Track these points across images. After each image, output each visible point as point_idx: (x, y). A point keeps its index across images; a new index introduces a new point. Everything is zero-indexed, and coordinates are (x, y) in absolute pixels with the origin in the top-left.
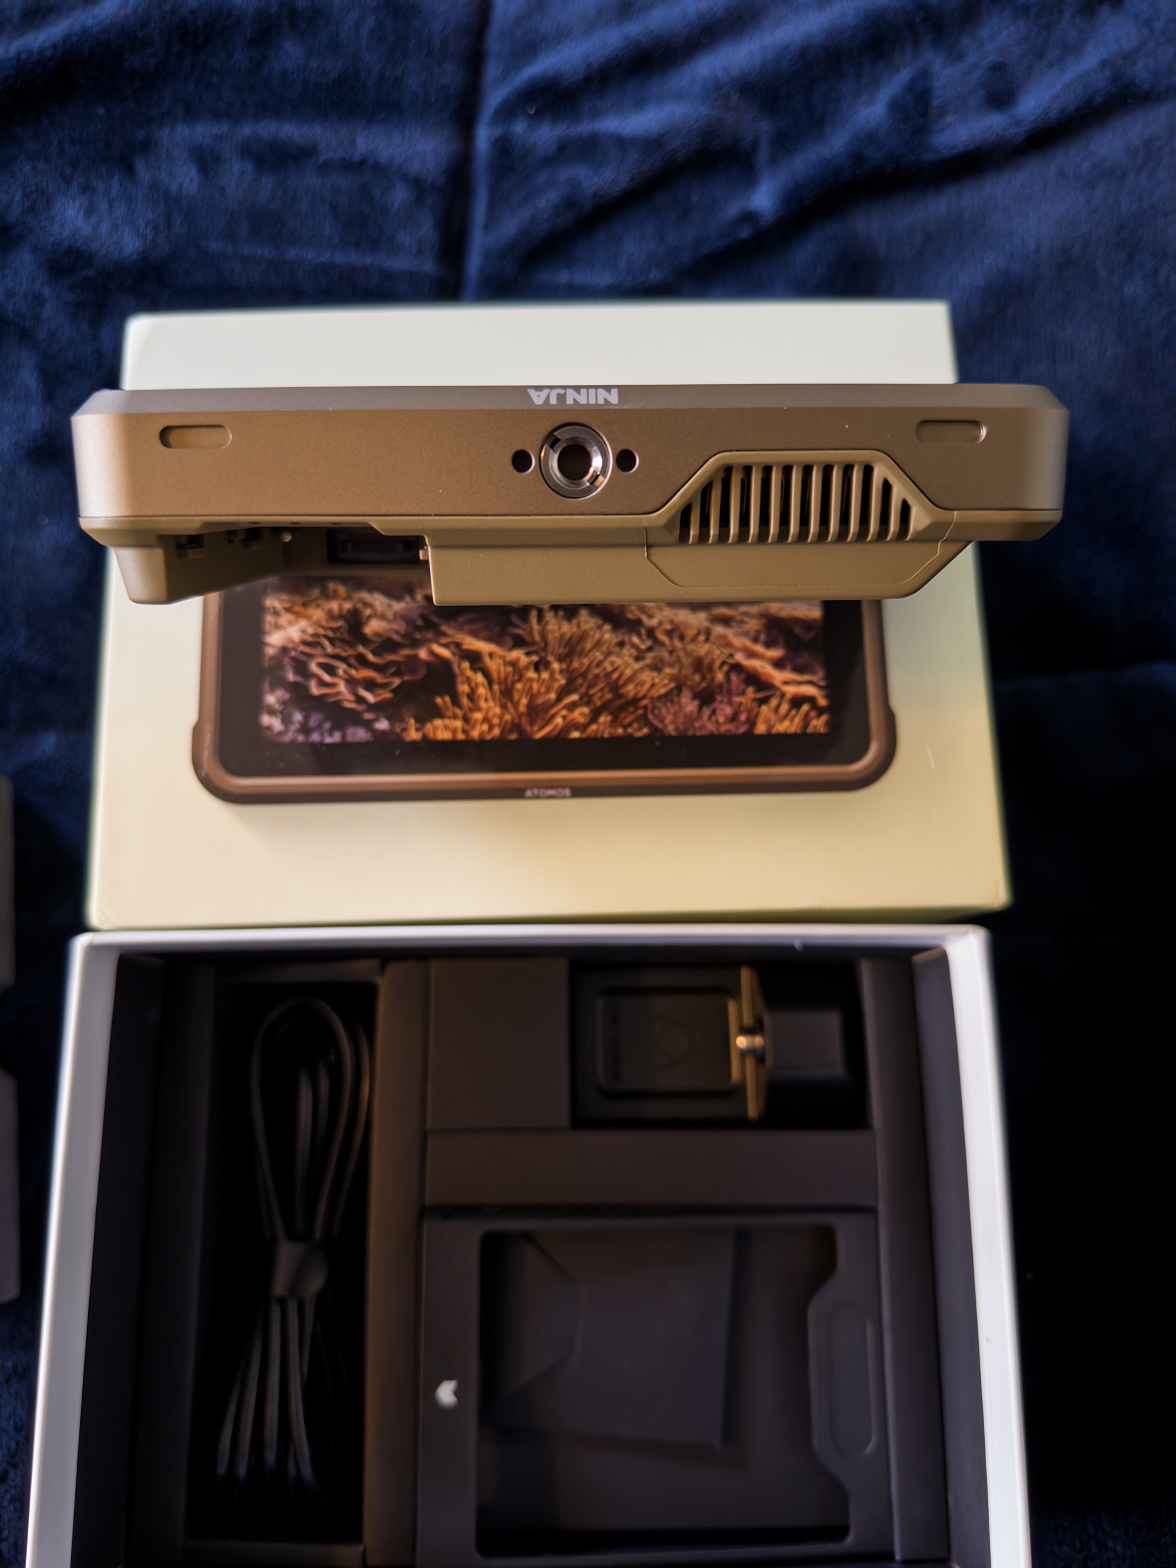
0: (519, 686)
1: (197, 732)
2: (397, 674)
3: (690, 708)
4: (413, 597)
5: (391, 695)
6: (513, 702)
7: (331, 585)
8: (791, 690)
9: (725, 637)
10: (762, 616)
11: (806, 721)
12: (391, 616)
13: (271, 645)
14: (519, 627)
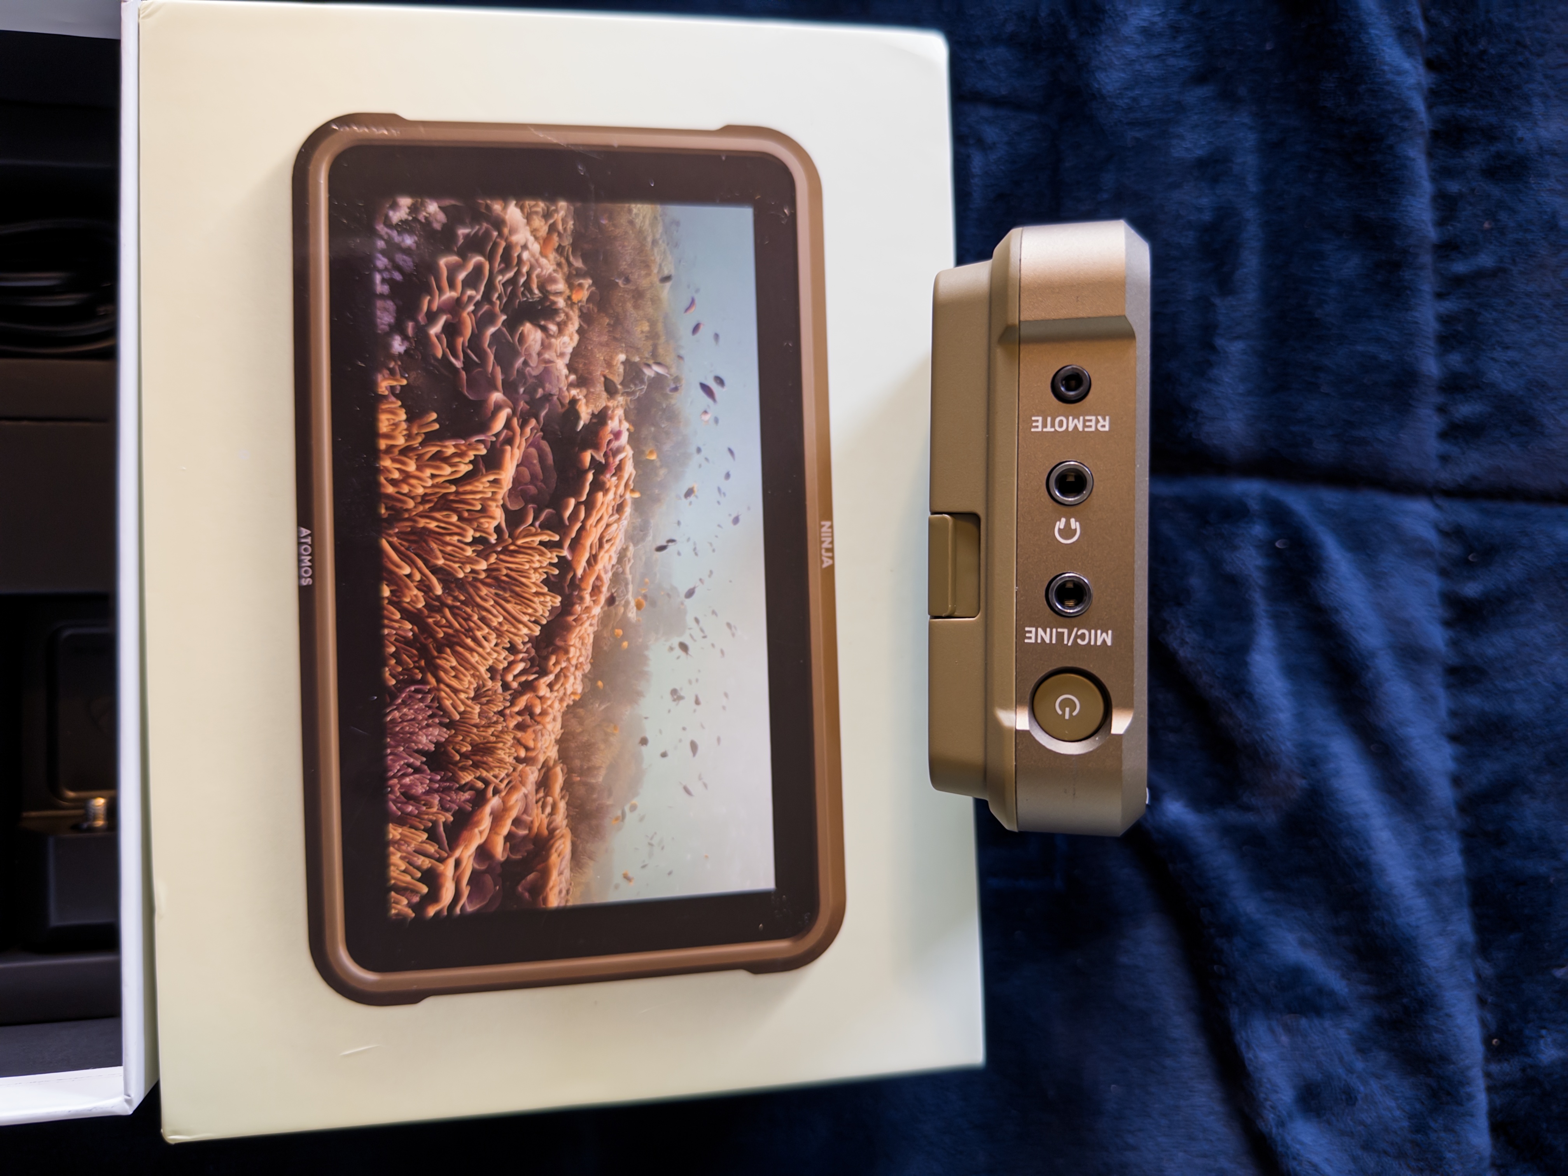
1: (388, 119)
3: (424, 739)
4: (571, 385)
5: (439, 355)
6: (432, 509)
7: (587, 282)
8: (448, 870)
9: (523, 783)
10: (552, 831)
11: (403, 890)
12: (546, 356)
13: (505, 208)
14: (535, 518)
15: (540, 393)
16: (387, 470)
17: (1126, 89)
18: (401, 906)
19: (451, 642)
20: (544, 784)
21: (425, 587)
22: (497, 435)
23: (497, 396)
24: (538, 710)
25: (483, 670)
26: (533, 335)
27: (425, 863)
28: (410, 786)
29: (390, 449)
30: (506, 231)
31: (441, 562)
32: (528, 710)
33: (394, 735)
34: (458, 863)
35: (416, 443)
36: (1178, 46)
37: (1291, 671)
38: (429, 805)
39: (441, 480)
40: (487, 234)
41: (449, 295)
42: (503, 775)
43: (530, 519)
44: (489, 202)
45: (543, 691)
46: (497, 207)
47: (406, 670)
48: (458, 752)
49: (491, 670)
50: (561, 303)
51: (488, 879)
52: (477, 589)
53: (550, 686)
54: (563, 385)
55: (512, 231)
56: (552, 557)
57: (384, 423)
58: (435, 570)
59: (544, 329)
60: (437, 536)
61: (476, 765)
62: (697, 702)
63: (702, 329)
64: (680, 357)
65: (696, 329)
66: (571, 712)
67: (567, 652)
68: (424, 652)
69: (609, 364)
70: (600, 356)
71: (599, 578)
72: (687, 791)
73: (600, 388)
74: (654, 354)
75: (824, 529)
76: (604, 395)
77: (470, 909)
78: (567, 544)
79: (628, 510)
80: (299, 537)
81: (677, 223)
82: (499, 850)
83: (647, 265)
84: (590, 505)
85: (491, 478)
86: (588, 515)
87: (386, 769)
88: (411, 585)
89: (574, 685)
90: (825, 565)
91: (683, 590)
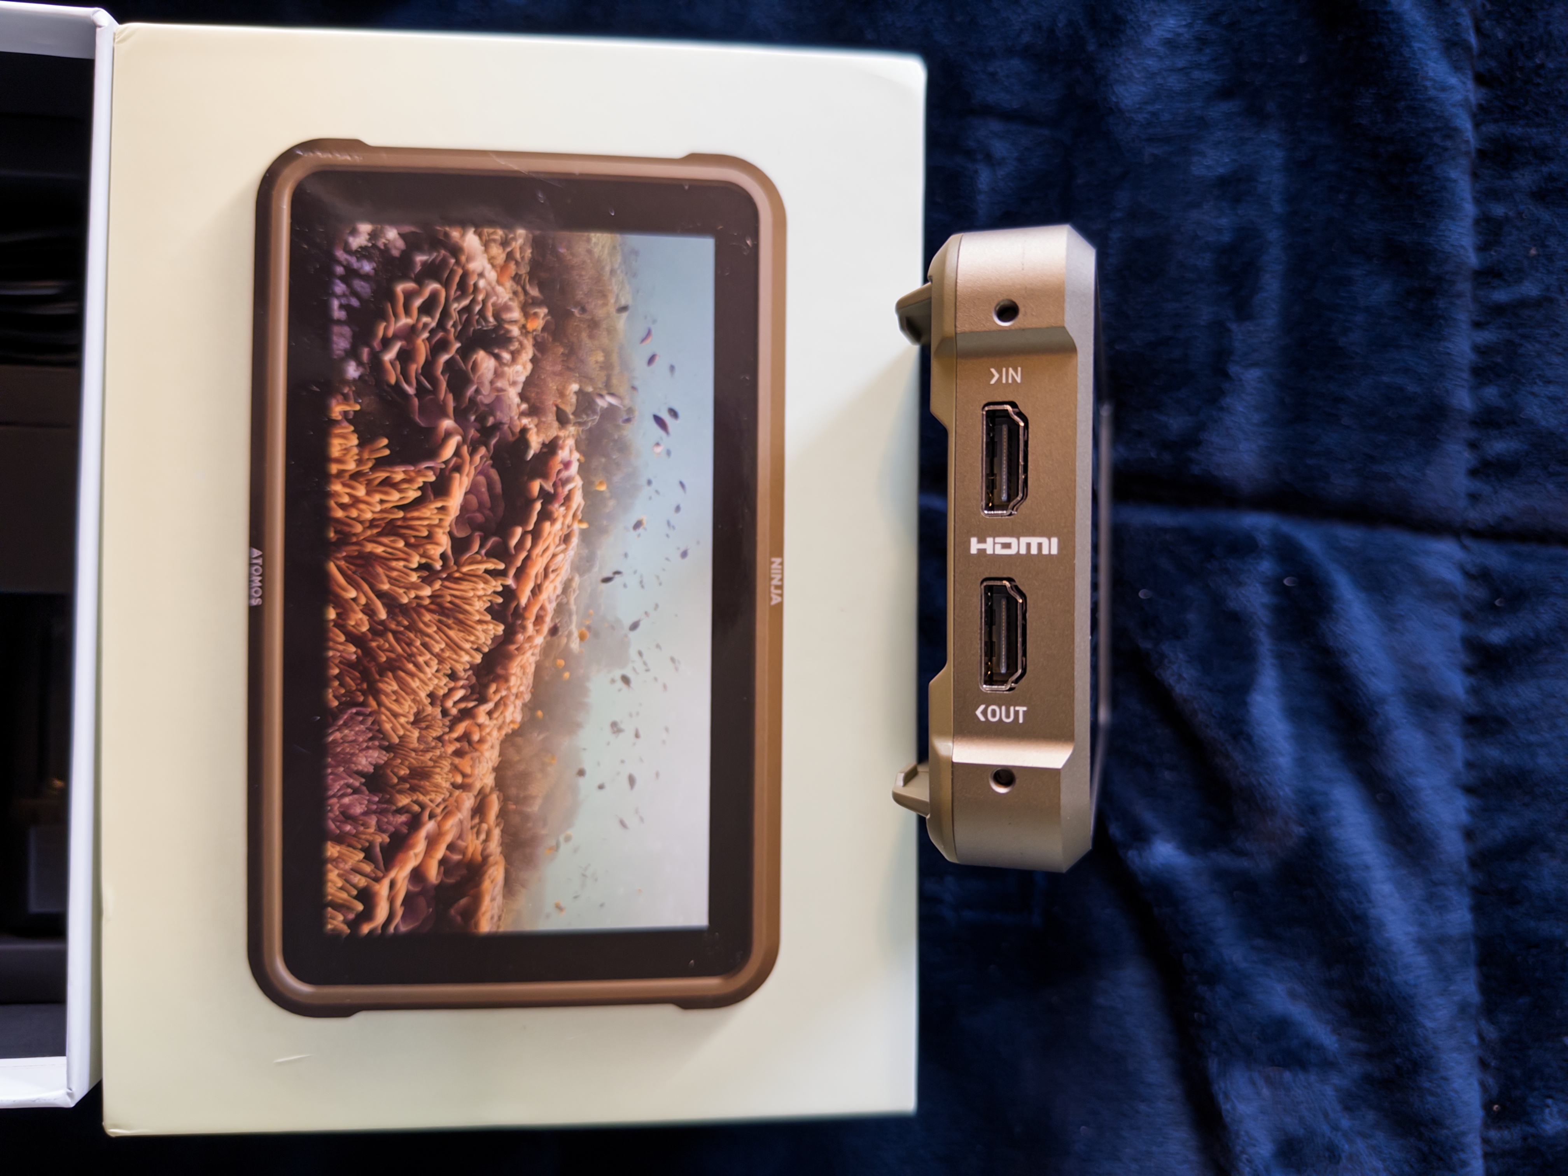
0: (401, 544)
1: (351, 144)
2: (422, 392)
3: (364, 761)
4: (523, 414)
5: (393, 380)
6: (380, 534)
7: (543, 311)
8: (383, 890)
9: (458, 808)
10: (485, 858)
11: (339, 907)
12: (499, 384)
13: (463, 235)
14: (481, 546)
15: (491, 421)
16: (336, 494)
17: (1146, 103)
18: (337, 922)
19: (393, 667)
20: (479, 810)
21: (369, 611)
22: (446, 462)
23: (448, 424)
24: (476, 737)
25: (423, 695)
26: (485, 363)
27: (361, 881)
28: (349, 806)
29: (341, 473)
30: (463, 258)
31: (386, 587)
32: (466, 737)
33: (335, 756)
34: (392, 885)
35: (366, 468)
36: (1204, 59)
37: (1294, 713)
38: (366, 825)
39: (388, 505)
40: (444, 261)
41: (405, 321)
42: (439, 799)
43: (476, 547)
44: (447, 229)
45: (482, 718)
46: (455, 234)
47: (349, 692)
48: (395, 774)
49: (431, 695)
50: (515, 331)
51: (422, 902)
52: (420, 615)
53: (490, 714)
54: (515, 413)
55: (469, 259)
56: (496, 585)
57: (336, 447)
58: (380, 595)
59: (497, 357)
60: (383, 560)
61: (413, 789)
62: (637, 735)
63: (657, 360)
64: (634, 388)
65: (651, 360)
66: (510, 740)
67: (506, 679)
68: (365, 675)
69: (562, 394)
70: (552, 385)
71: (542, 608)
72: (623, 824)
73: (551, 418)
74: (608, 385)
75: (774, 566)
76: (556, 424)
77: (403, 929)
78: (512, 572)
79: (575, 541)
80: (251, 558)
81: (636, 253)
82: (433, 873)
83: (603, 295)
84: (536, 534)
85: (439, 505)
86: (534, 544)
87: (325, 788)
88: (357, 608)
89: (513, 714)
90: (774, 602)
91: (628, 622)
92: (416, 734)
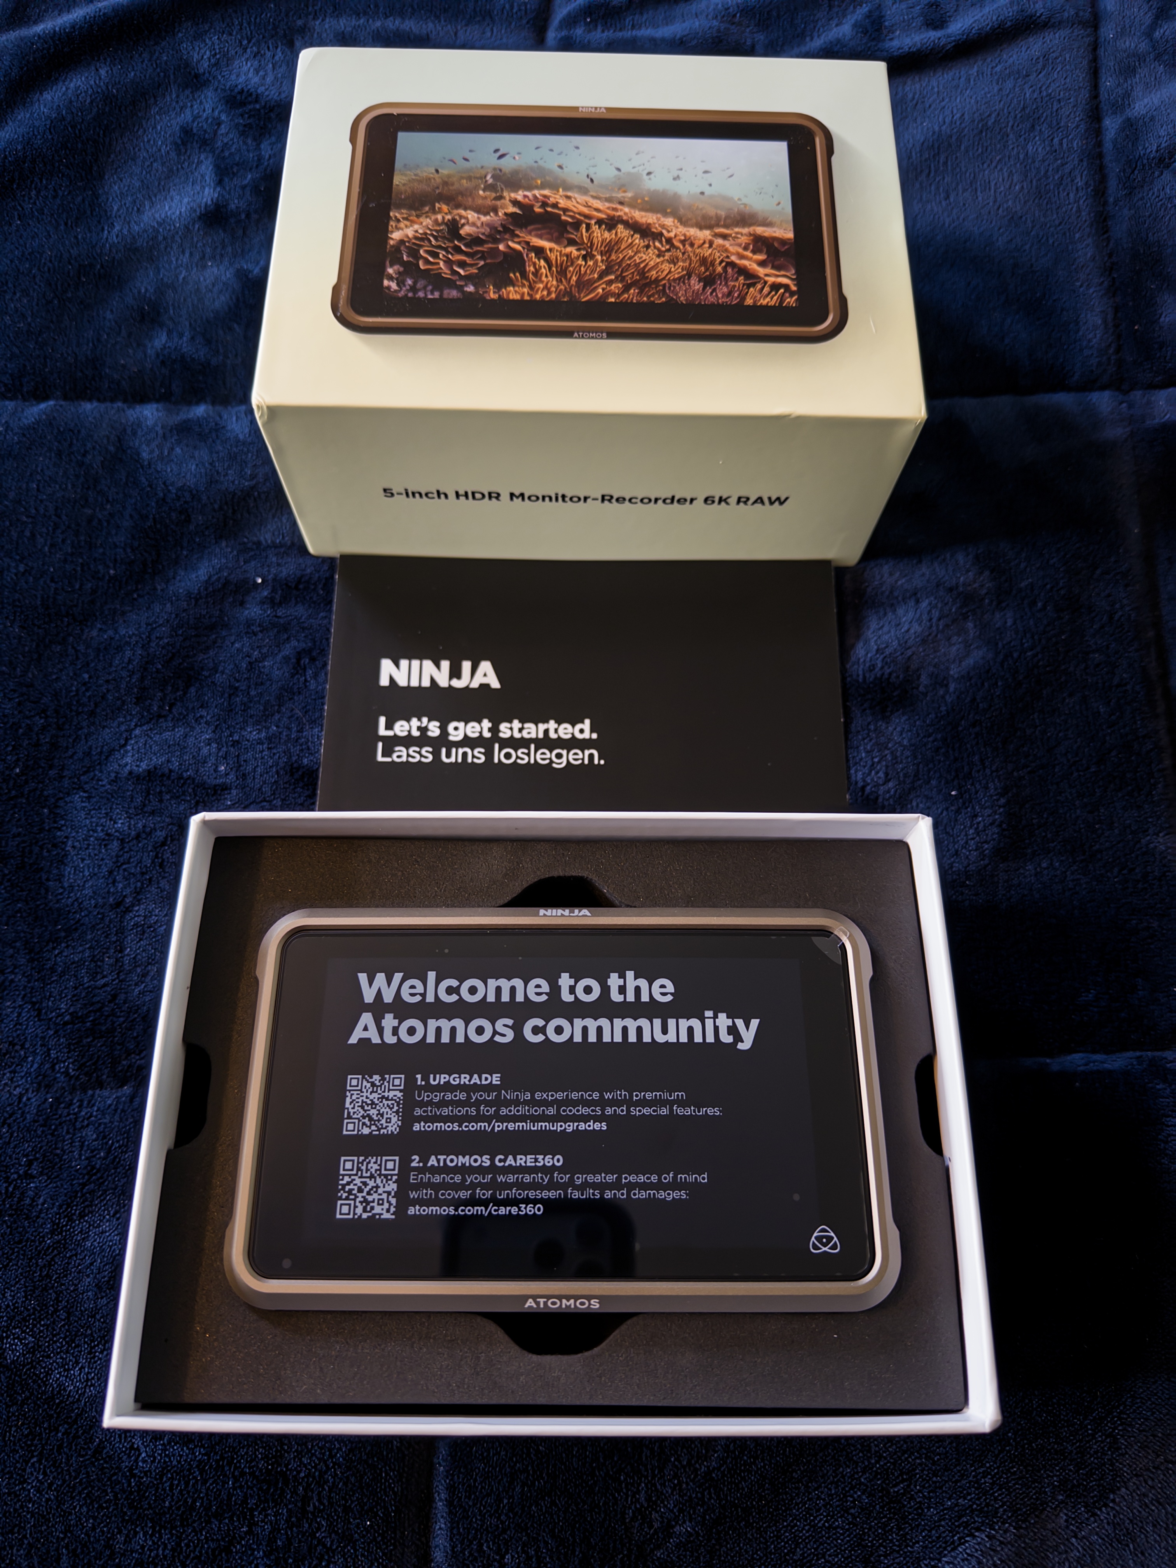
0: (571, 269)
1: (336, 290)
2: (483, 258)
3: (697, 287)
4: (496, 214)
5: (476, 271)
6: (566, 278)
7: (437, 205)
8: (771, 280)
9: (724, 246)
10: (750, 235)
11: (782, 299)
12: (479, 224)
13: (392, 239)
14: (572, 234)
15: (500, 229)
16: (542, 297)
18: (791, 301)
19: (643, 273)
20: (725, 237)
21: (610, 282)
22: (524, 248)
23: (501, 247)
24: (683, 238)
25: (658, 260)
26: (466, 230)
27: (766, 290)
28: (723, 294)
29: (530, 295)
30: (406, 239)
31: (596, 276)
32: (683, 242)
33: (694, 300)
34: (766, 275)
35: (527, 283)
38: (734, 286)
39: (549, 273)
40: (408, 247)
41: (442, 264)
42: (718, 254)
43: (574, 237)
44: (389, 246)
45: (672, 235)
46: (392, 242)
47: (658, 292)
48: (704, 273)
49: (659, 256)
50: (449, 217)
51: (777, 263)
52: (612, 260)
53: (669, 232)
55: (407, 236)
56: (595, 228)
57: (515, 297)
58: (601, 277)
59: (463, 225)
60: (581, 276)
61: (712, 263)
62: (681, 169)
63: (466, 157)
64: (482, 167)
65: (466, 160)
66: (683, 221)
67: (650, 224)
68: (646, 285)
69: (486, 198)
70: (480, 202)
71: (608, 208)
72: (731, 176)
73: (498, 203)
74: (481, 178)
76: (503, 201)
77: (793, 272)
78: (587, 221)
79: (569, 194)
80: (579, 337)
81: (405, 165)
82: (761, 257)
83: (428, 179)
84: (565, 210)
85: (548, 252)
86: (572, 211)
87: (713, 304)
88: (608, 289)
89: (669, 221)
91: (617, 172)
92: (681, 264)
